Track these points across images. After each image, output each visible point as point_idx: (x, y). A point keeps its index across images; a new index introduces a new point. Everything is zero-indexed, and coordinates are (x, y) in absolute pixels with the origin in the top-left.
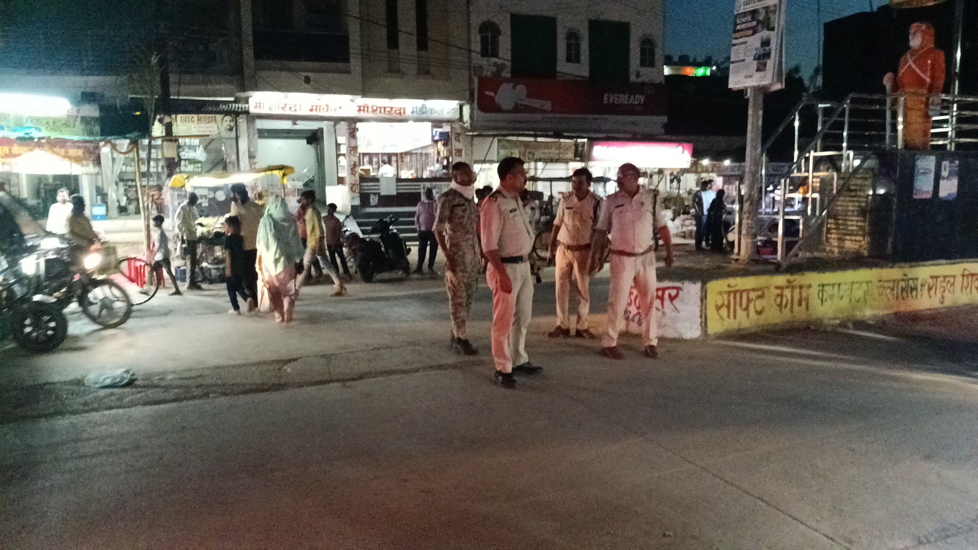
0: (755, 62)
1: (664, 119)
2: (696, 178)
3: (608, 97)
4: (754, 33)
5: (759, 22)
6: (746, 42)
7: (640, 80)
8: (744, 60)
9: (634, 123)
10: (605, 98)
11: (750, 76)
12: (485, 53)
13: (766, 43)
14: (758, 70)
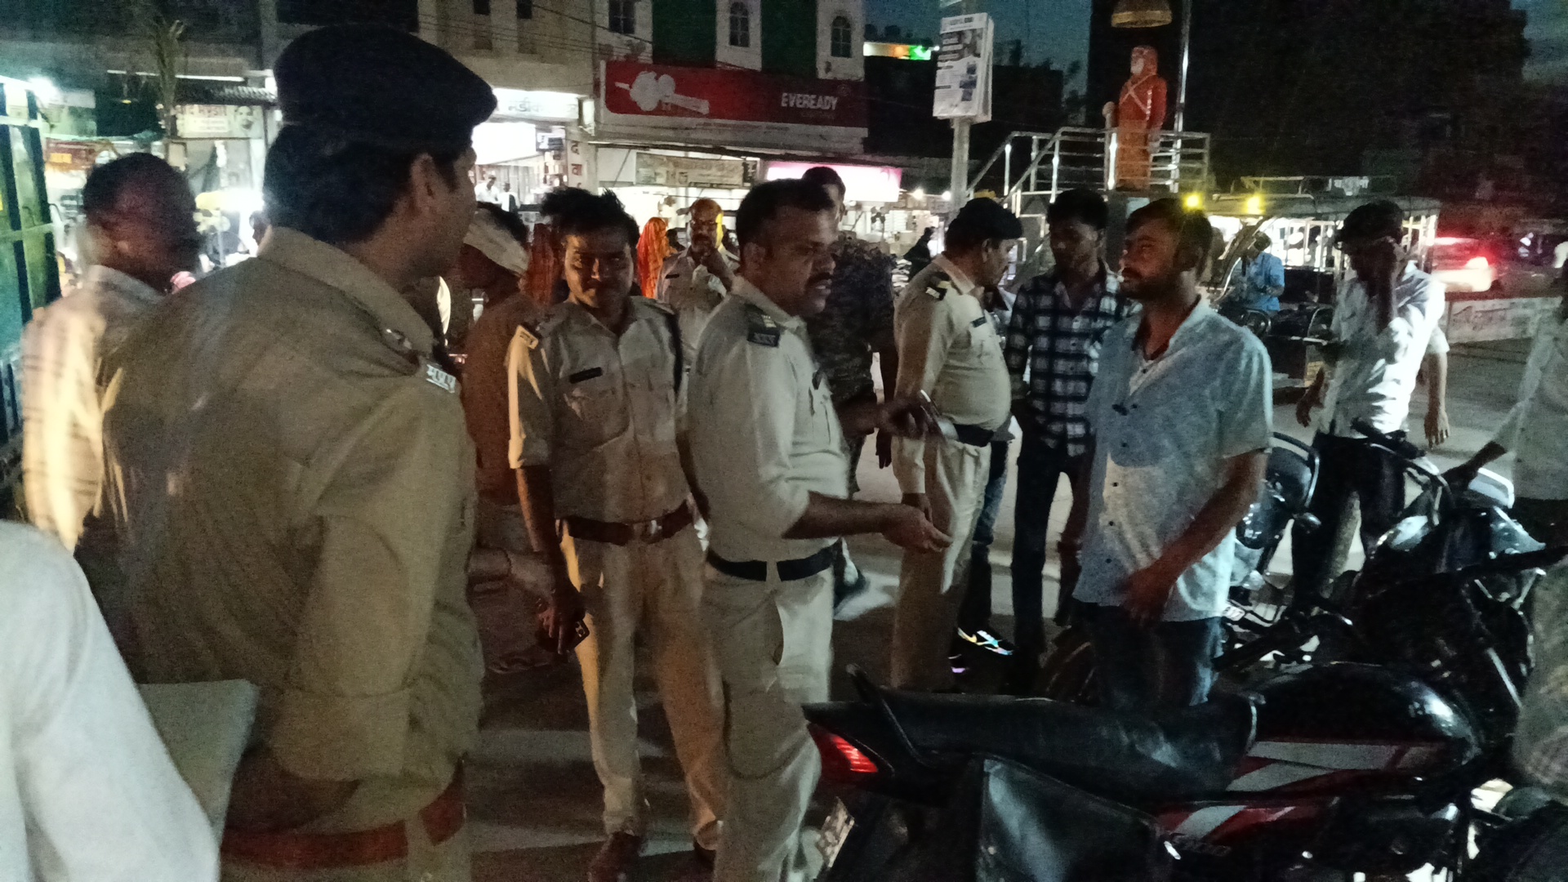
0: (962, 90)
1: (864, 132)
2: (906, 216)
3: (788, 97)
4: (961, 57)
5: (965, 46)
6: (951, 67)
7: (829, 76)
8: (949, 87)
9: (823, 137)
10: (784, 100)
11: (956, 105)
12: (614, 26)
13: (972, 70)
14: (964, 99)
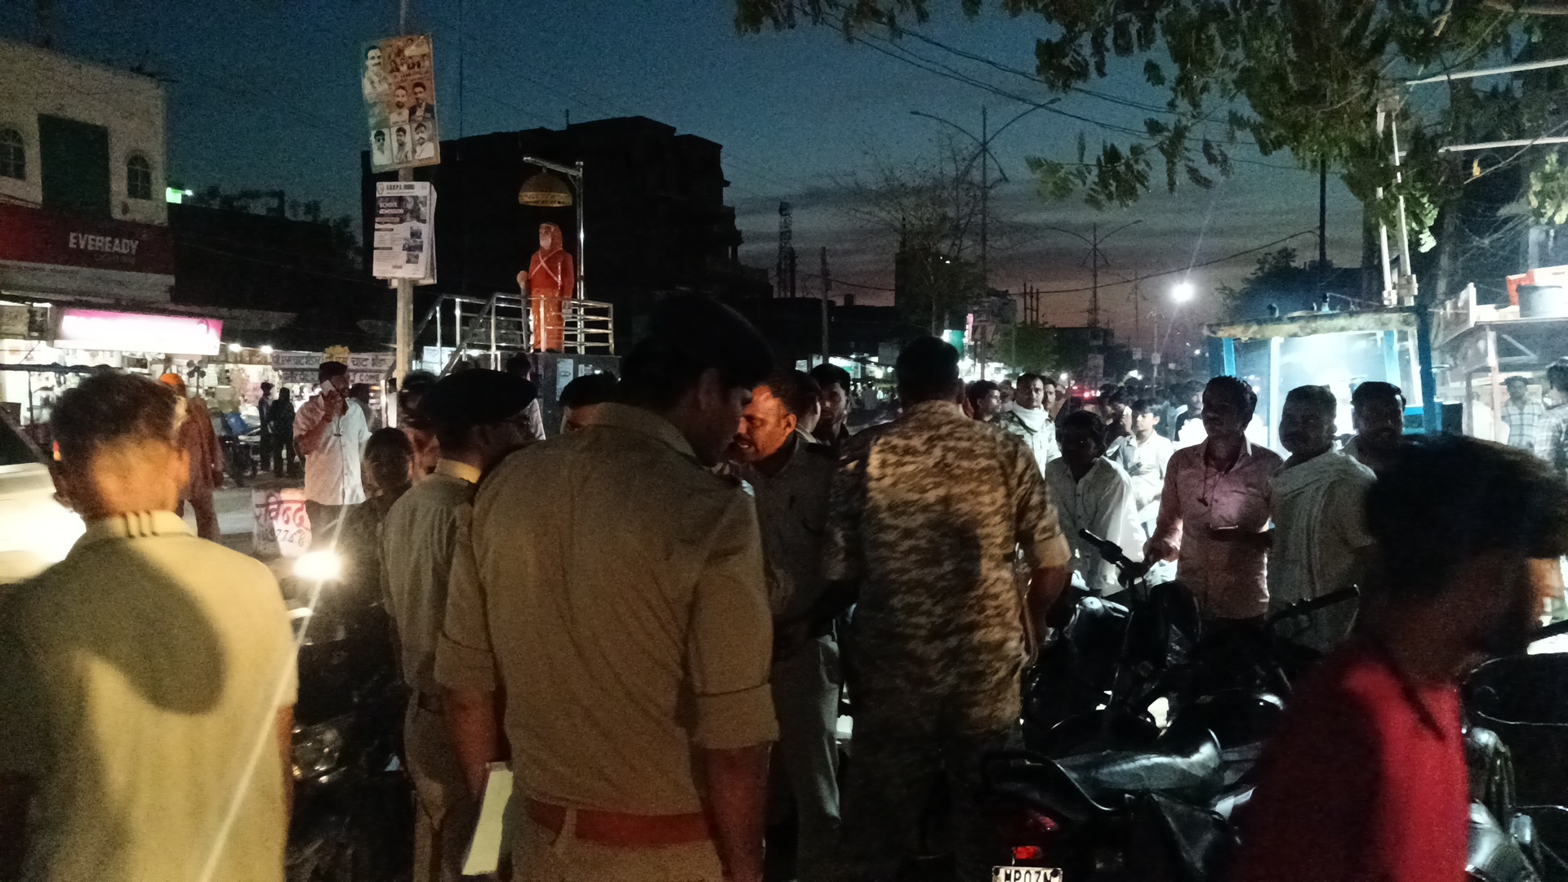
0: (406, 252)
1: (171, 280)
2: (218, 369)
3: (76, 238)
4: (402, 221)
5: (406, 211)
6: (392, 230)
7: (128, 217)
8: (391, 248)
9: (120, 283)
10: (72, 241)
11: (400, 267)
14: (408, 261)
